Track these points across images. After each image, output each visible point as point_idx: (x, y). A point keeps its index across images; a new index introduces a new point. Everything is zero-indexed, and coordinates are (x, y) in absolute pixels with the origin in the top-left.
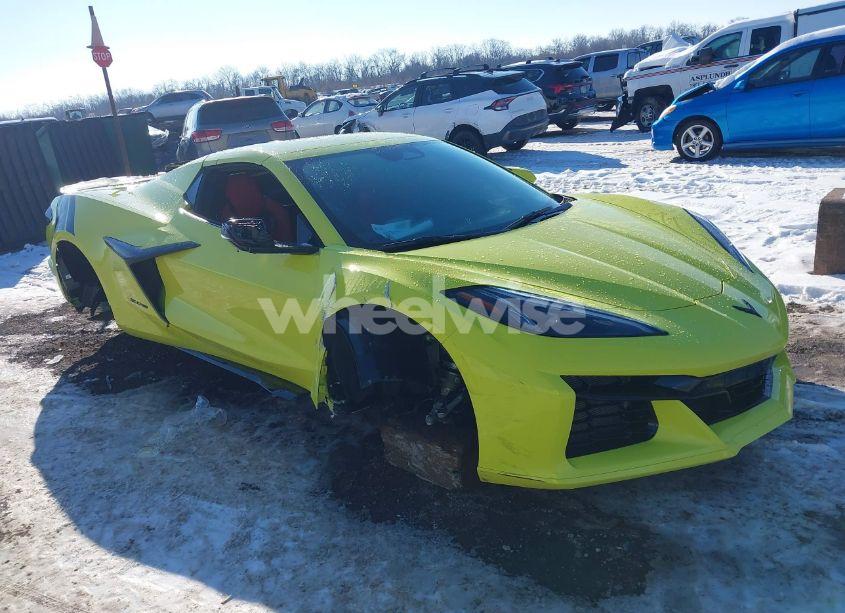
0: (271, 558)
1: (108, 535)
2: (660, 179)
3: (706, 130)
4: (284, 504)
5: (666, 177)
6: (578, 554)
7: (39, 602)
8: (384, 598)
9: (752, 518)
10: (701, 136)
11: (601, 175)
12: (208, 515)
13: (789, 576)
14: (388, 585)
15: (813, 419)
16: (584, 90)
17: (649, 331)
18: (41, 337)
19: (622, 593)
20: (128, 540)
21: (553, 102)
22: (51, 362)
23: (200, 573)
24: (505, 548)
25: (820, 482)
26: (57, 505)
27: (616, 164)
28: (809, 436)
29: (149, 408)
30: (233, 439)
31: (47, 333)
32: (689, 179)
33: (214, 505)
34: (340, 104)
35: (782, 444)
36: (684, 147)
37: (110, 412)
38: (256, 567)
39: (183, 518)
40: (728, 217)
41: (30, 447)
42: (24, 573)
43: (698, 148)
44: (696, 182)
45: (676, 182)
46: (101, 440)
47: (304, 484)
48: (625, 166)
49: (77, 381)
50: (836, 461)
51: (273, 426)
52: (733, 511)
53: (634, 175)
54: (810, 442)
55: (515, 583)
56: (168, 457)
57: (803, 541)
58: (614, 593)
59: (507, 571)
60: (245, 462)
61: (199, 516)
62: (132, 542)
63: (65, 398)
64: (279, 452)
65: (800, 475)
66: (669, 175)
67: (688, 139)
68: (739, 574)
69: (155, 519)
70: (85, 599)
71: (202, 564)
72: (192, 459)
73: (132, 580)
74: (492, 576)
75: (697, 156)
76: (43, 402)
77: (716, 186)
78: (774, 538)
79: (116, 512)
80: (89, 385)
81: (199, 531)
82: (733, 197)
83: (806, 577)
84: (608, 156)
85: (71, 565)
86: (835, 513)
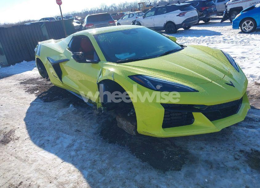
0: (77, 151)
1: (38, 142)
2: (232, 39)
3: (251, 22)
4: (86, 136)
5: (234, 38)
6: (164, 157)
7: (16, 158)
8: (104, 165)
9: (222, 151)
10: (249, 24)
11: (212, 38)
12: (65, 138)
13: (227, 170)
14: (107, 162)
15: (255, 121)
16: (212, 9)
17: (192, 90)
18: (35, 85)
19: (174, 170)
20: (42, 143)
21: (201, 13)
22: (36, 92)
23: (58, 154)
24: (144, 154)
25: (249, 142)
26: (27, 133)
27: (219, 34)
28: (251, 126)
29: (58, 107)
30: (77, 117)
31: (37, 84)
32: (242, 39)
33: (67, 135)
34: (133, 15)
35: (241, 128)
36: (243, 28)
37: (47, 107)
38: (73, 153)
39: (58, 138)
40: (251, 52)
41: (24, 116)
42: (15, 150)
43: (248, 28)
44: (244, 40)
45: (237, 40)
46: (43, 115)
47: (93, 131)
48: (222, 35)
49: (41, 98)
50: (257, 135)
51: (89, 114)
52: (217, 148)
53: (223, 38)
54: (251, 128)
55: (143, 164)
56: (58, 121)
57: (236, 159)
58: (171, 170)
59: (142, 161)
60: (79, 124)
61: (62, 138)
62: (43, 144)
63: (37, 103)
64: (89, 121)
65: (243, 139)
66: (235, 38)
67: (244, 25)
68: (212, 167)
69: (50, 138)
70: (28, 158)
71: (59, 151)
72: (65, 122)
73: (40, 154)
74: (137, 161)
75: (247, 31)
76: (31, 104)
77: (251, 41)
78: (227, 158)
79: (41, 135)
80: (44, 99)
81: (61, 142)
82: (255, 45)
83: (233, 170)
84: (217, 31)
85: (27, 149)
86: (250, 151)
